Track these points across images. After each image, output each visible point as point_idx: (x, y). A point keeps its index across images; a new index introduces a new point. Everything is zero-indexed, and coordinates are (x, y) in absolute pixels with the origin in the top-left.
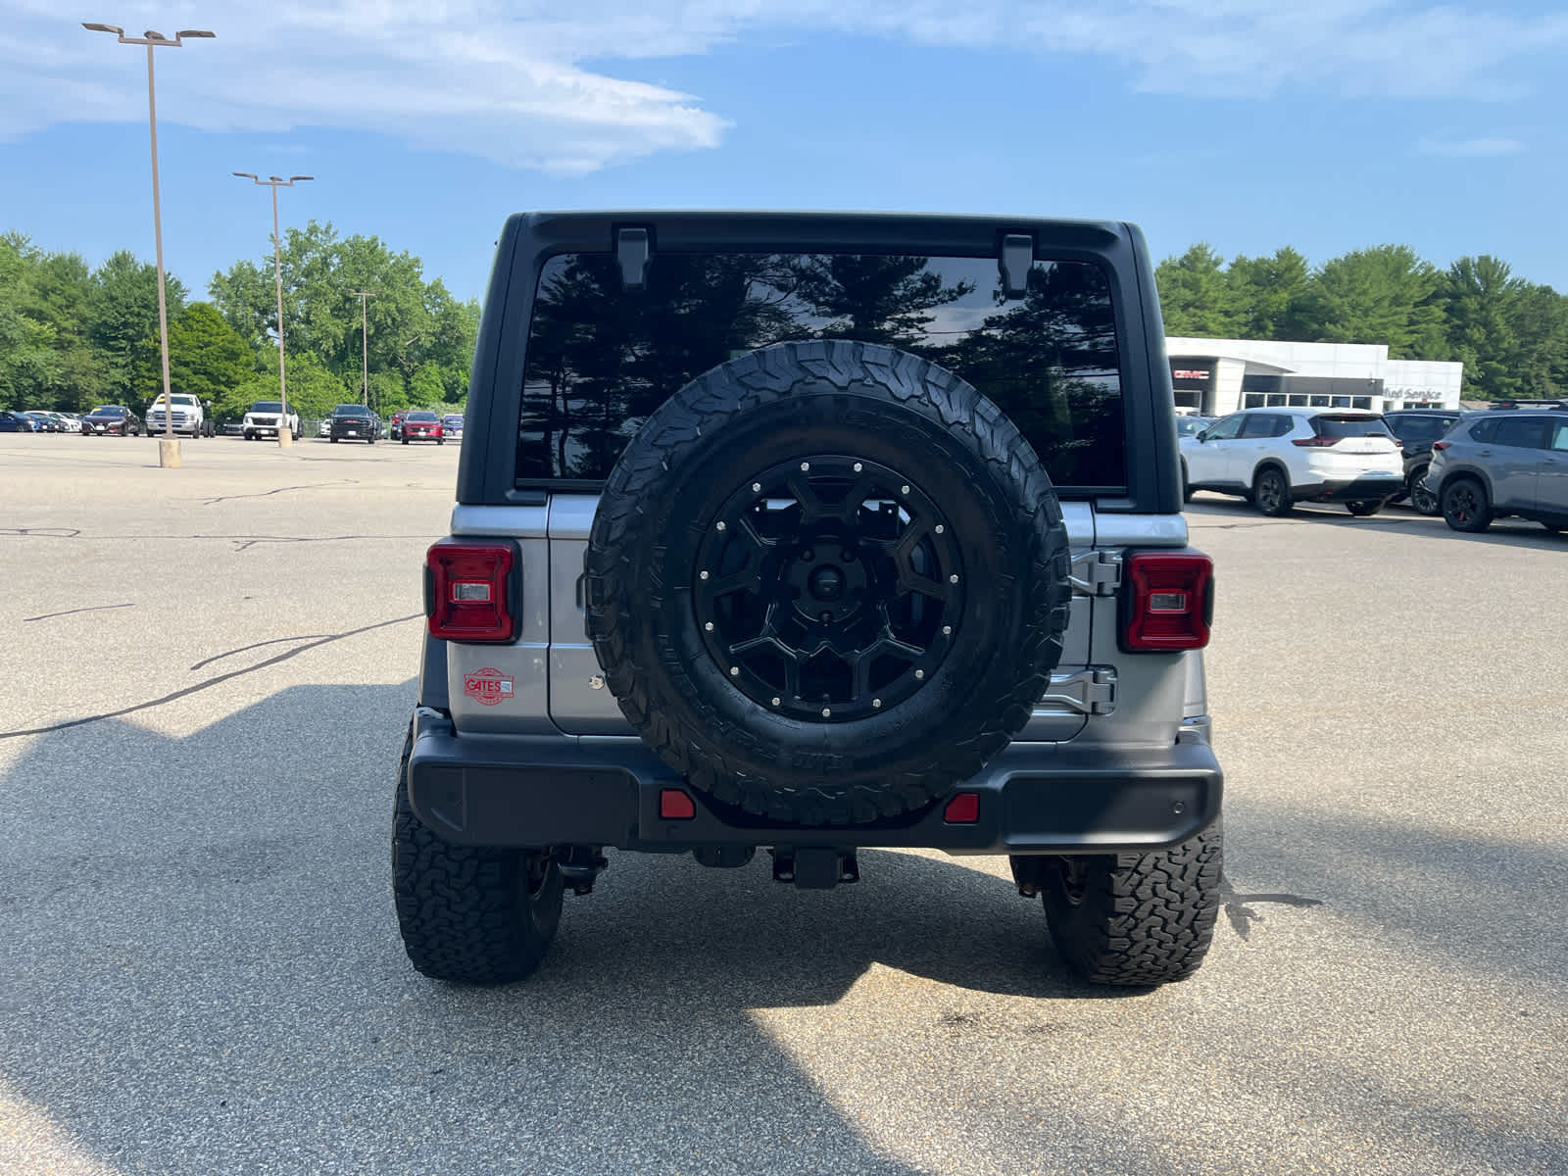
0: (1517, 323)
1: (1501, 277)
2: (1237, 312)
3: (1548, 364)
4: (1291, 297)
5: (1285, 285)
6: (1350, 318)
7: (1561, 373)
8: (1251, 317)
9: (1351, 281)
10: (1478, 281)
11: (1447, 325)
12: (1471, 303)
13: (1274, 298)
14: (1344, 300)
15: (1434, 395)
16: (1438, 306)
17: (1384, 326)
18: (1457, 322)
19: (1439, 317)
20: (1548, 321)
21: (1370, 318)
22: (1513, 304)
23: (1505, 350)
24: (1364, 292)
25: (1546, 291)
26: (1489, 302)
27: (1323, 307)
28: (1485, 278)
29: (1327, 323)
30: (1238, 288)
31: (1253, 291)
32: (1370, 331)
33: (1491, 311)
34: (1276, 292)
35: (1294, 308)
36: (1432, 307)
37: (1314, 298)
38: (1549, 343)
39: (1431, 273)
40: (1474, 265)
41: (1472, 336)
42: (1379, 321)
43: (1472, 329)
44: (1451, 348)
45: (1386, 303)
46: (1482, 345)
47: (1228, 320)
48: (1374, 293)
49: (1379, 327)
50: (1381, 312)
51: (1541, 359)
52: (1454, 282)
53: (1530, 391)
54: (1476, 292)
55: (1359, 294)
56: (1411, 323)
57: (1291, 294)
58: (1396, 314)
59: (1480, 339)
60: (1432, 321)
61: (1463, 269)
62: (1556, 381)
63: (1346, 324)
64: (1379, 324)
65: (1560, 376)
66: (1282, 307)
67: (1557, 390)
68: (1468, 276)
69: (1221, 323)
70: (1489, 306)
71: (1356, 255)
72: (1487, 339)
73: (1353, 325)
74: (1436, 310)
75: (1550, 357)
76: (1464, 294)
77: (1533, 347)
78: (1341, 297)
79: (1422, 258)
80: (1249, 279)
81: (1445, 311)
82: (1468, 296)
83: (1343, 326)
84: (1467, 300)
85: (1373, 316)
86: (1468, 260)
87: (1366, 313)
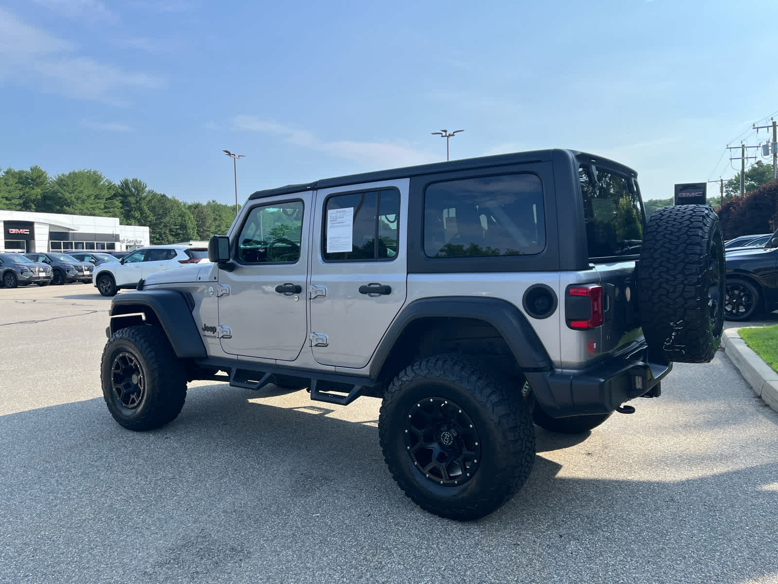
0: (153, 209)
1: (143, 189)
2: (13, 198)
3: (168, 228)
4: (42, 192)
5: (37, 185)
6: (76, 204)
7: (174, 232)
8: (21, 201)
9: (74, 186)
10: (133, 190)
11: (123, 210)
12: (132, 200)
13: (33, 192)
14: (72, 195)
15: (139, 242)
16: (117, 201)
17: (94, 209)
18: (127, 208)
19: (118, 205)
20: (166, 209)
21: (86, 205)
22: (150, 201)
23: (149, 222)
24: (81, 192)
25: (164, 196)
26: (140, 200)
27: (60, 198)
28: (136, 189)
29: (65, 206)
30: (12, 185)
31: (20, 187)
32: (87, 211)
33: (141, 204)
34: (33, 189)
35: (45, 197)
36: (115, 200)
37: (55, 193)
38: (167, 219)
39: (112, 185)
40: (131, 182)
41: (135, 215)
42: (90, 206)
43: (134, 212)
44: (126, 220)
45: (93, 198)
46: (140, 219)
47: (8, 202)
48: (86, 192)
49: (90, 209)
50: (91, 202)
51: (165, 226)
52: (123, 190)
53: (162, 240)
54: (133, 195)
55: (79, 193)
56: (106, 208)
57: (41, 190)
58: (98, 203)
59: (138, 216)
60: (115, 207)
61: (125, 185)
62: (172, 235)
63: (75, 207)
64: (91, 208)
65: (174, 233)
66: (38, 197)
67: (174, 239)
68: (128, 187)
69: (4, 204)
70: (140, 201)
71: (74, 173)
72: (141, 216)
73: (79, 208)
74: (117, 202)
75: (168, 225)
76: (129, 196)
77: (161, 220)
78: (70, 193)
79: (106, 176)
80: (17, 181)
81: (121, 203)
82: (130, 196)
83: (73, 208)
84: (130, 198)
85: (87, 204)
86: (128, 180)
87: (83, 202)
